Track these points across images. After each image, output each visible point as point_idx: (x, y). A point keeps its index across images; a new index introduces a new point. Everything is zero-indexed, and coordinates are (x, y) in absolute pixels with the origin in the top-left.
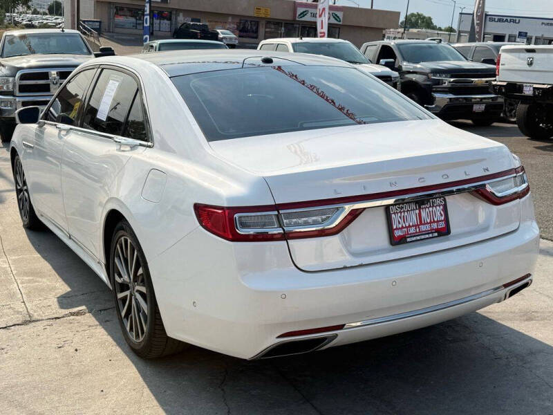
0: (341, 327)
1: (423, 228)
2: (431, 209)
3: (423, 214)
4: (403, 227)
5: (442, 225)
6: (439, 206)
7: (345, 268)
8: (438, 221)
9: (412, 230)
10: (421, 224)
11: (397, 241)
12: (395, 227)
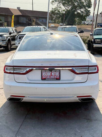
0: (24, 97)
1: (52, 77)
2: (55, 73)
3: (53, 74)
4: (45, 76)
5: (58, 77)
6: (58, 72)
7: (26, 83)
8: (57, 76)
9: (48, 77)
10: (51, 76)
11: (43, 79)
12: (43, 75)
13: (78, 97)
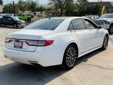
5: (21, 46)
6: (21, 43)
9: (17, 46)
11: (15, 47)
12: (15, 44)
13: (29, 61)
